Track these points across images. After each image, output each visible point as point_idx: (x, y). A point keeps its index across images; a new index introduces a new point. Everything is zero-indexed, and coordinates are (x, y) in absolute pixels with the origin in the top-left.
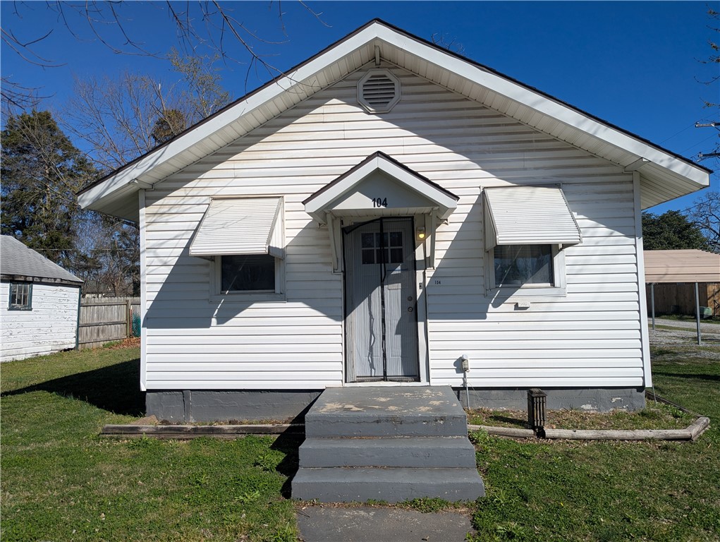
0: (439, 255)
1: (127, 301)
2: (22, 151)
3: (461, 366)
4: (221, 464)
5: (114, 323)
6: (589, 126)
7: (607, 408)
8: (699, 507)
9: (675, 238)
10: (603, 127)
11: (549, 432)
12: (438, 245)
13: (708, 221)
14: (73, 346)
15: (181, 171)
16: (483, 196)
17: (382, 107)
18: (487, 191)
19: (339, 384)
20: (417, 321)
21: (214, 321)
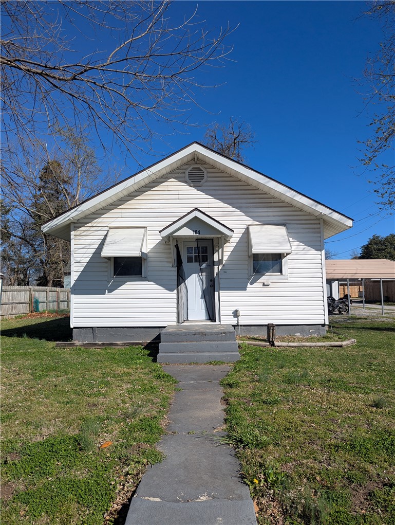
1: (30, 289)
3: (236, 314)
5: (22, 303)
6: (297, 196)
7: (307, 335)
11: (276, 343)
12: (225, 254)
15: (93, 213)
16: (247, 229)
17: (197, 184)
18: (250, 227)
19: (175, 324)
20: (214, 291)
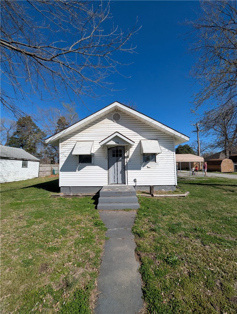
0: (130, 155)
1: (51, 166)
2: (23, 126)
3: (135, 181)
4: (80, 202)
5: (48, 171)
6: (164, 127)
7: (167, 190)
8: (184, 209)
9: (187, 151)
10: (167, 127)
11: (154, 195)
12: (130, 153)
13: (195, 147)
14: (38, 177)
15: (70, 135)
17: (117, 121)
18: (141, 141)
19: (107, 185)
20: (125, 170)
21: (77, 170)
